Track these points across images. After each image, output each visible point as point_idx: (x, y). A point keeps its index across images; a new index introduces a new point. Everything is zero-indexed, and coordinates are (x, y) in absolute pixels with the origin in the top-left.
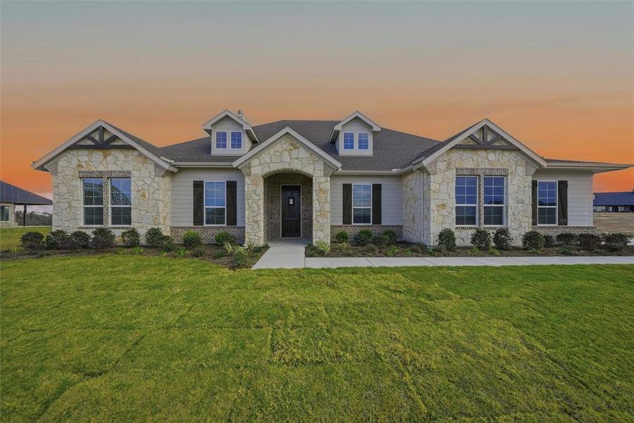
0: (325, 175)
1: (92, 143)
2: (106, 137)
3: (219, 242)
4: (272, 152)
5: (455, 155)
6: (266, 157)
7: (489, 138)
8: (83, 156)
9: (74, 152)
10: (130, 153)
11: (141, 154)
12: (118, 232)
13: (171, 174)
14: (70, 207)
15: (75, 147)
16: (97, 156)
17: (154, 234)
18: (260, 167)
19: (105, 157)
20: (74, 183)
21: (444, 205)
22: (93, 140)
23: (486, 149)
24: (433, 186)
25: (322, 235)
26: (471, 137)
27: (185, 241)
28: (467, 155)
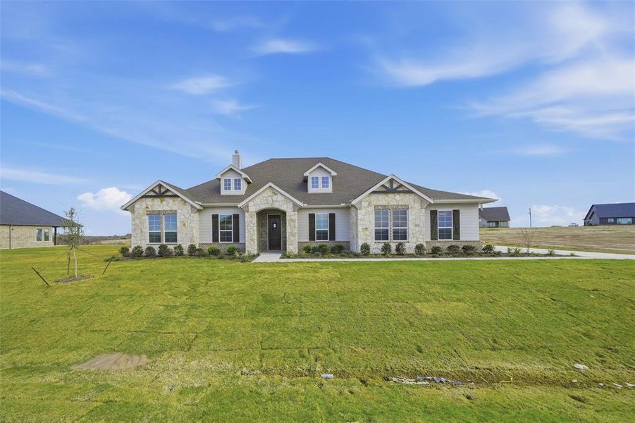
0: (294, 211)
1: (154, 194)
2: (163, 190)
3: (231, 253)
4: (261, 197)
5: (374, 197)
6: (257, 201)
7: (395, 186)
8: (149, 202)
9: (144, 199)
10: (176, 199)
11: (182, 200)
12: (171, 247)
13: (199, 211)
14: (141, 232)
15: (145, 197)
16: (157, 201)
17: (192, 248)
18: (254, 207)
19: (162, 201)
20: (144, 217)
21: (367, 229)
22: (155, 192)
23: (394, 193)
24: (360, 217)
25: (292, 247)
26: (383, 186)
27: (210, 252)
28: (381, 197)
